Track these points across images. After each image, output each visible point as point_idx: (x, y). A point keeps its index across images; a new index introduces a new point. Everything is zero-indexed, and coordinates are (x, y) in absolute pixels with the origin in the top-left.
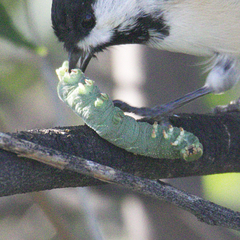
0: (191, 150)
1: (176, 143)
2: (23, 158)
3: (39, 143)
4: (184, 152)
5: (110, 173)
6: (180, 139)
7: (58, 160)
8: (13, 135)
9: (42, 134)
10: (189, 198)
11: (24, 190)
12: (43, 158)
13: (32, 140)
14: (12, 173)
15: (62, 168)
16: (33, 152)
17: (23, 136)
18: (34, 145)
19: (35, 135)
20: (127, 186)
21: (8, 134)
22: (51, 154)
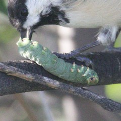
0: (92, 79)
1: (85, 75)
2: (10, 76)
3: (19, 68)
4: (89, 80)
5: (57, 84)
6: (87, 72)
7: (29, 77)
8: (5, 63)
9: (20, 63)
10: (98, 97)
11: (11, 93)
12: (21, 75)
13: (15, 66)
14: (4, 83)
15: (31, 81)
16: (15, 73)
17: (10, 64)
18: (16, 69)
19: (17, 63)
20: (66, 90)
21: (2, 63)
22: (25, 74)
